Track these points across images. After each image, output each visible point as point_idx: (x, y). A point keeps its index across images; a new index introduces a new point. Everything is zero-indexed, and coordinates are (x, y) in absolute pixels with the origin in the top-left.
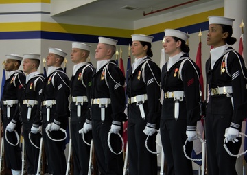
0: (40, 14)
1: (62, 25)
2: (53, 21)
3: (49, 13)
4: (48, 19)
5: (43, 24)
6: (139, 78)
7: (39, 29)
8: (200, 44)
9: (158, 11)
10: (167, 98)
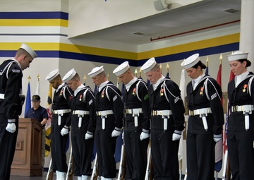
0: (59, 36)
1: (77, 46)
2: (70, 43)
3: (67, 36)
4: (66, 40)
5: (61, 45)
6: (201, 93)
7: (57, 49)
8: (221, 66)
9: (165, 37)
10: (236, 112)
